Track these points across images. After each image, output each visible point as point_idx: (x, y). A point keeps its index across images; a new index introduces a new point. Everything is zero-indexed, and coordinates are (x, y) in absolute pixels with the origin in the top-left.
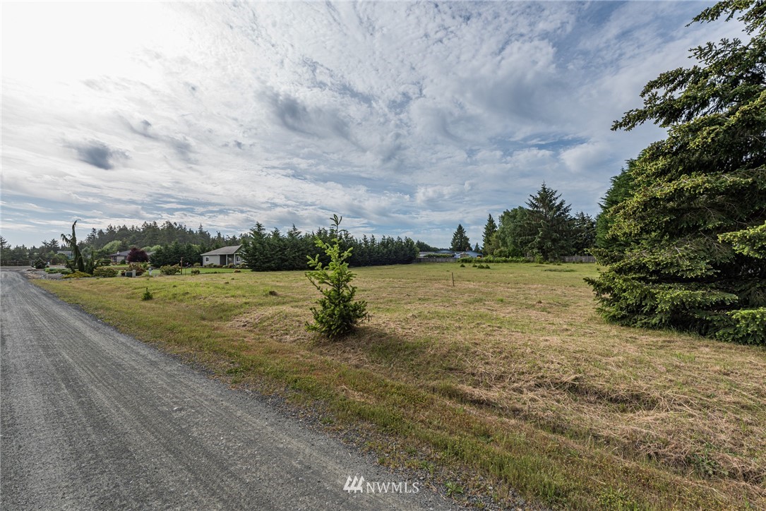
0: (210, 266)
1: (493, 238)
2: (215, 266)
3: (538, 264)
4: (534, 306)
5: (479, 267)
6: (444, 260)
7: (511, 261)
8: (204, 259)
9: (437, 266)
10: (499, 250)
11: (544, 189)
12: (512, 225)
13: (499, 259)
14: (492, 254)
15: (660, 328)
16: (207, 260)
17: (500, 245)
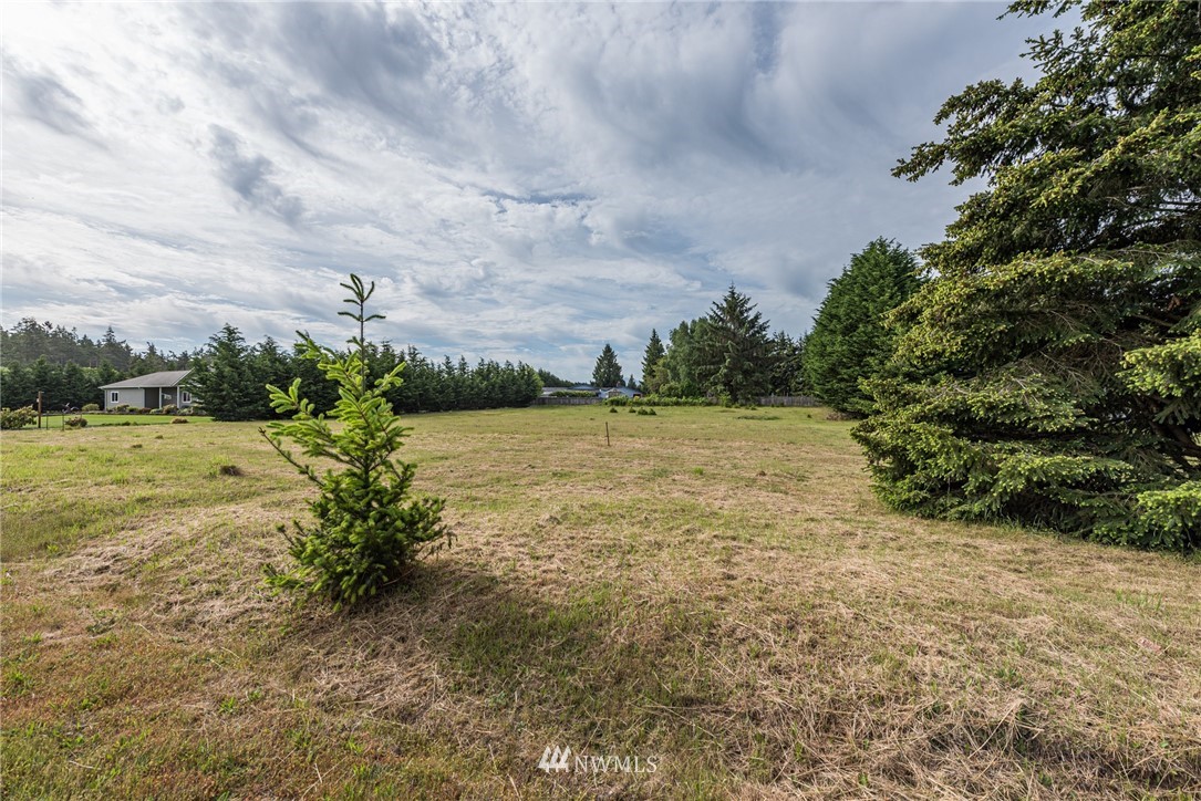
0: (121, 411)
1: (659, 368)
2: (132, 411)
3: (724, 408)
4: (754, 480)
5: (640, 413)
6: (583, 401)
7: (685, 404)
8: (109, 396)
9: (572, 410)
10: (667, 386)
11: (733, 293)
12: (686, 348)
13: (667, 399)
14: (657, 391)
15: (990, 522)
16: (115, 397)
17: (670, 377)
